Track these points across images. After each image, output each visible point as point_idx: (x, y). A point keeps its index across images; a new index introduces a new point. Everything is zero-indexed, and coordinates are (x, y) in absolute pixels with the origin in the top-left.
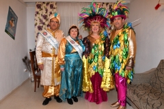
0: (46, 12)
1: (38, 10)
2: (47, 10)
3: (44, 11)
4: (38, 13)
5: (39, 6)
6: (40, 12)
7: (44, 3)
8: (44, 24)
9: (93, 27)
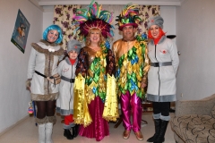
0: (68, 19)
1: (57, 16)
2: (68, 16)
3: (65, 17)
4: (56, 19)
5: (58, 11)
6: (60, 19)
7: (65, 6)
8: (64, 33)
9: (92, 35)
